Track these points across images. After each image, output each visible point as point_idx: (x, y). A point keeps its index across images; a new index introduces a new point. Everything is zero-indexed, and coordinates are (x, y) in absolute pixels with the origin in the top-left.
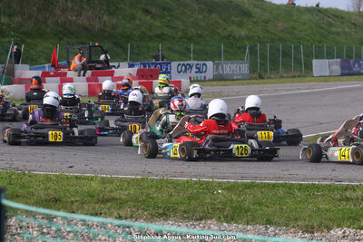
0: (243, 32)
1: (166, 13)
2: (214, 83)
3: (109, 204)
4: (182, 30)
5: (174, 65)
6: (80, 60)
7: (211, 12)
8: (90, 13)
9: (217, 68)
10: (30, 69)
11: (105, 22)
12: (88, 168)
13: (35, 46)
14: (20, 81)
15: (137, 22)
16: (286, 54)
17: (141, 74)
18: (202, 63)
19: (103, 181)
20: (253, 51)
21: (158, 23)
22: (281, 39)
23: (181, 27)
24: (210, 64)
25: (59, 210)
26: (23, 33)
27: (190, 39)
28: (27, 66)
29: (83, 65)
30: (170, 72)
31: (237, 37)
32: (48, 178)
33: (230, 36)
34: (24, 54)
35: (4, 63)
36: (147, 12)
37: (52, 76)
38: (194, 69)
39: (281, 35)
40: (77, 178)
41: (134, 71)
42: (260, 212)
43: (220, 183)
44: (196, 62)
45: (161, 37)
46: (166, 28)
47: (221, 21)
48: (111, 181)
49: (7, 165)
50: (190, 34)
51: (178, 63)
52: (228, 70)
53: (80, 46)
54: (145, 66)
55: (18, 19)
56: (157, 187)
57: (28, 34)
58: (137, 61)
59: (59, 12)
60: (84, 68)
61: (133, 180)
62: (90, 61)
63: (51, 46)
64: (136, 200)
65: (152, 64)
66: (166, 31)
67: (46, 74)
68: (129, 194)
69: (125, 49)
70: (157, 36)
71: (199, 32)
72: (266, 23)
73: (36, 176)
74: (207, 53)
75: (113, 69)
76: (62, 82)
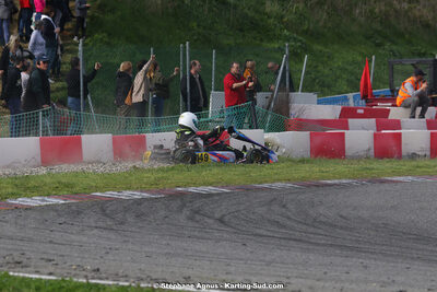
6: (416, 86)
10: (319, 102)
13: (330, 57)
14: (301, 125)
26: (306, 32)
28: (314, 97)
29: (420, 96)
37: (361, 116)
53: (415, 60)
55: (298, 6)
57: (315, 35)
60: (423, 102)
62: (434, 88)
63: (360, 59)
67: (348, 113)
76: (380, 127)
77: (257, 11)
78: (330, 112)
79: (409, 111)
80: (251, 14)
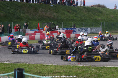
0: (100, 18)
1: (74, 12)
2: (90, 35)
3: (57, 74)
4: (80, 18)
5: (77, 29)
6: (47, 27)
7: (89, 11)
8: (50, 12)
9: (91, 30)
10: (31, 31)
11: (55, 15)
12: (50, 62)
13: (32, 23)
14: (28, 34)
15: (65, 15)
16: (114, 25)
17: (66, 32)
18: (86, 28)
19: (55, 66)
20: (103, 24)
21: (72, 15)
22: (112, 20)
23: (79, 17)
24: (89, 28)
25: (41, 76)
26: (28, 19)
27: (82, 21)
28: (30, 30)
29: (48, 29)
30: (76, 31)
31: (98, 20)
32: (37, 66)
33: (96, 19)
34: (29, 26)
35: (22, 29)
36: (68, 12)
37: (38, 33)
38: (84, 30)
39: (112, 19)
40: (46, 65)
41: (64, 31)
42: (106, 76)
43: (93, 67)
44: (84, 28)
45: (73, 20)
46: (74, 17)
47: (92, 15)
48: (58, 66)
49: (24, 62)
50: (82, 19)
51: (78, 28)
52: (95, 30)
53: (47, 23)
54: (68, 29)
55: (27, 14)
56: (72, 68)
57: (30, 19)
58: (65, 28)
59: (40, 12)
61: (65, 66)
62: (50, 28)
63: (37, 23)
64: (66, 73)
65: (70, 29)
66: (75, 18)
67: (36, 32)
68: (63, 70)
69: (61, 24)
70: (72, 20)
71: (85, 18)
72: (107, 15)
73: (33, 65)
74: (88, 25)
75: (58, 30)
76: (41, 34)
77: (20, 15)
78: (33, 32)
79: (46, 32)
80: (19, 16)
